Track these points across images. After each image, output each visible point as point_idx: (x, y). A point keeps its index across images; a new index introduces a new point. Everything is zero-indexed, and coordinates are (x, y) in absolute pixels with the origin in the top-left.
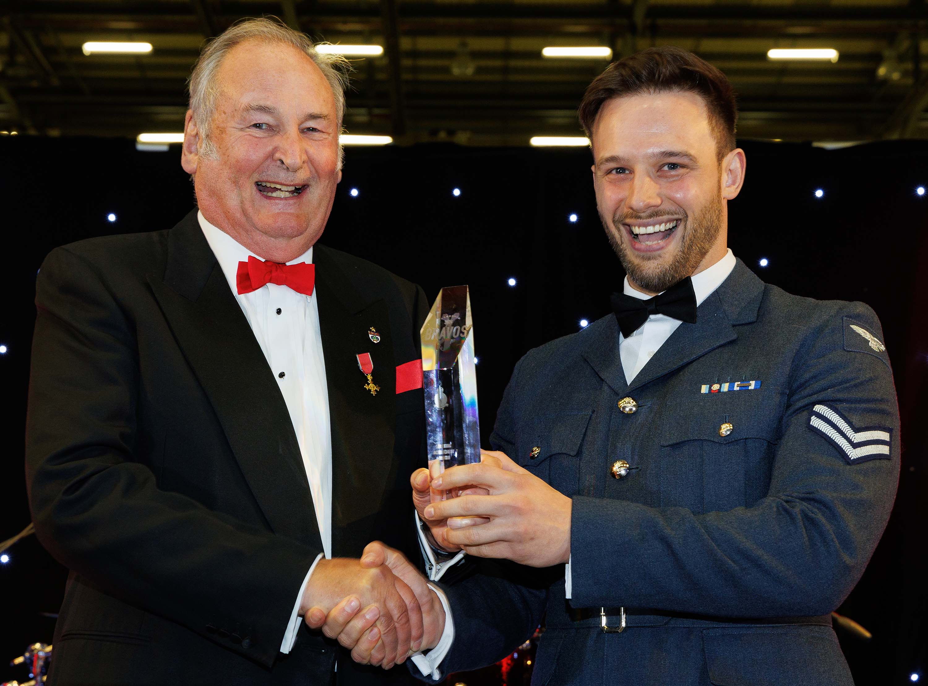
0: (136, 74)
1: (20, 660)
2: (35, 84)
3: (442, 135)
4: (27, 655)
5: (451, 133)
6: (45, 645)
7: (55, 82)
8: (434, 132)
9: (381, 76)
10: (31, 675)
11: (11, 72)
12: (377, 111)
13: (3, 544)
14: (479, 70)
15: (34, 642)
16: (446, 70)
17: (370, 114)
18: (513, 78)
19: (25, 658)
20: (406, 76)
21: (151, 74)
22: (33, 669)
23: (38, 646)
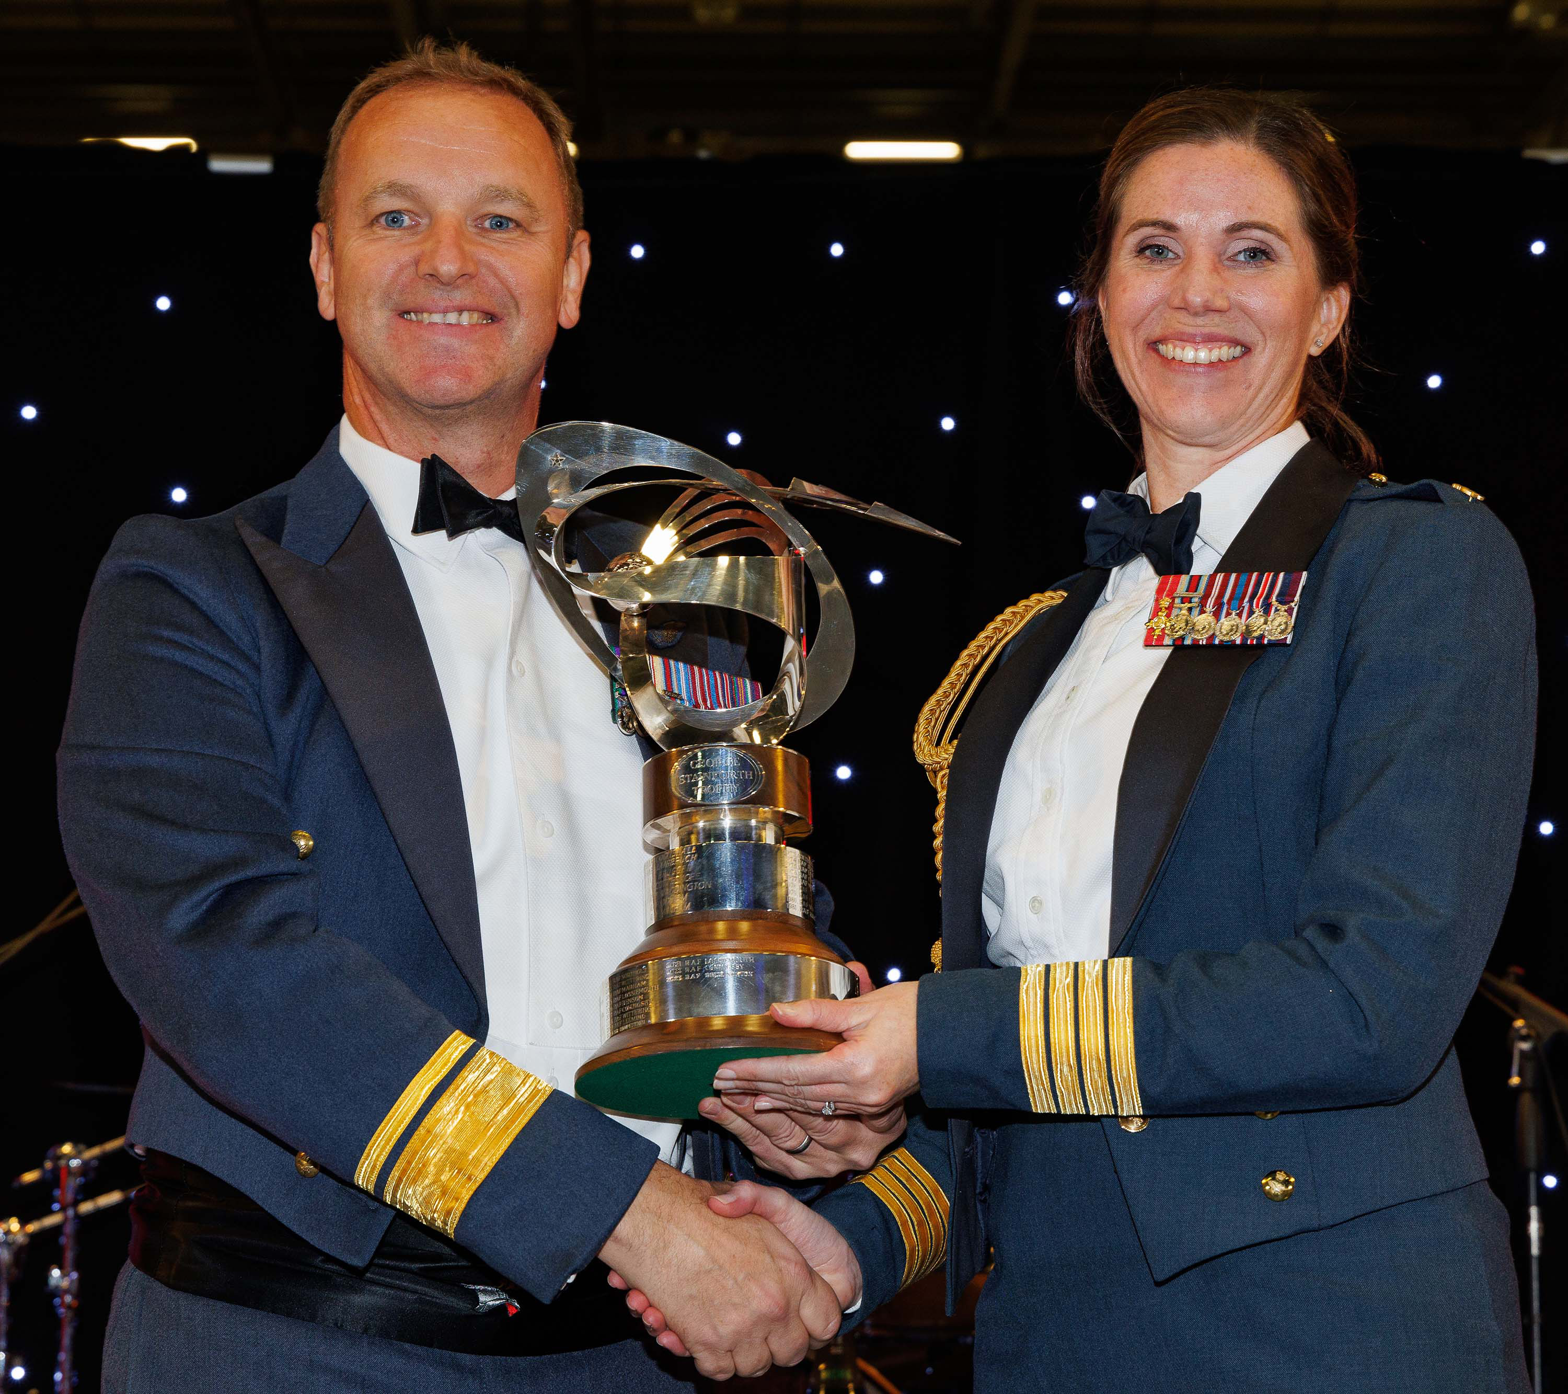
1: (30, 1177)
3: (675, 140)
4: (48, 1165)
6: (82, 1147)
10: (56, 1206)
13: (6, 947)
14: (745, 12)
15: (62, 1143)
16: (684, 12)
18: (808, 27)
19: (44, 1171)
21: (101, 23)
22: (57, 1193)
23: (67, 1148)
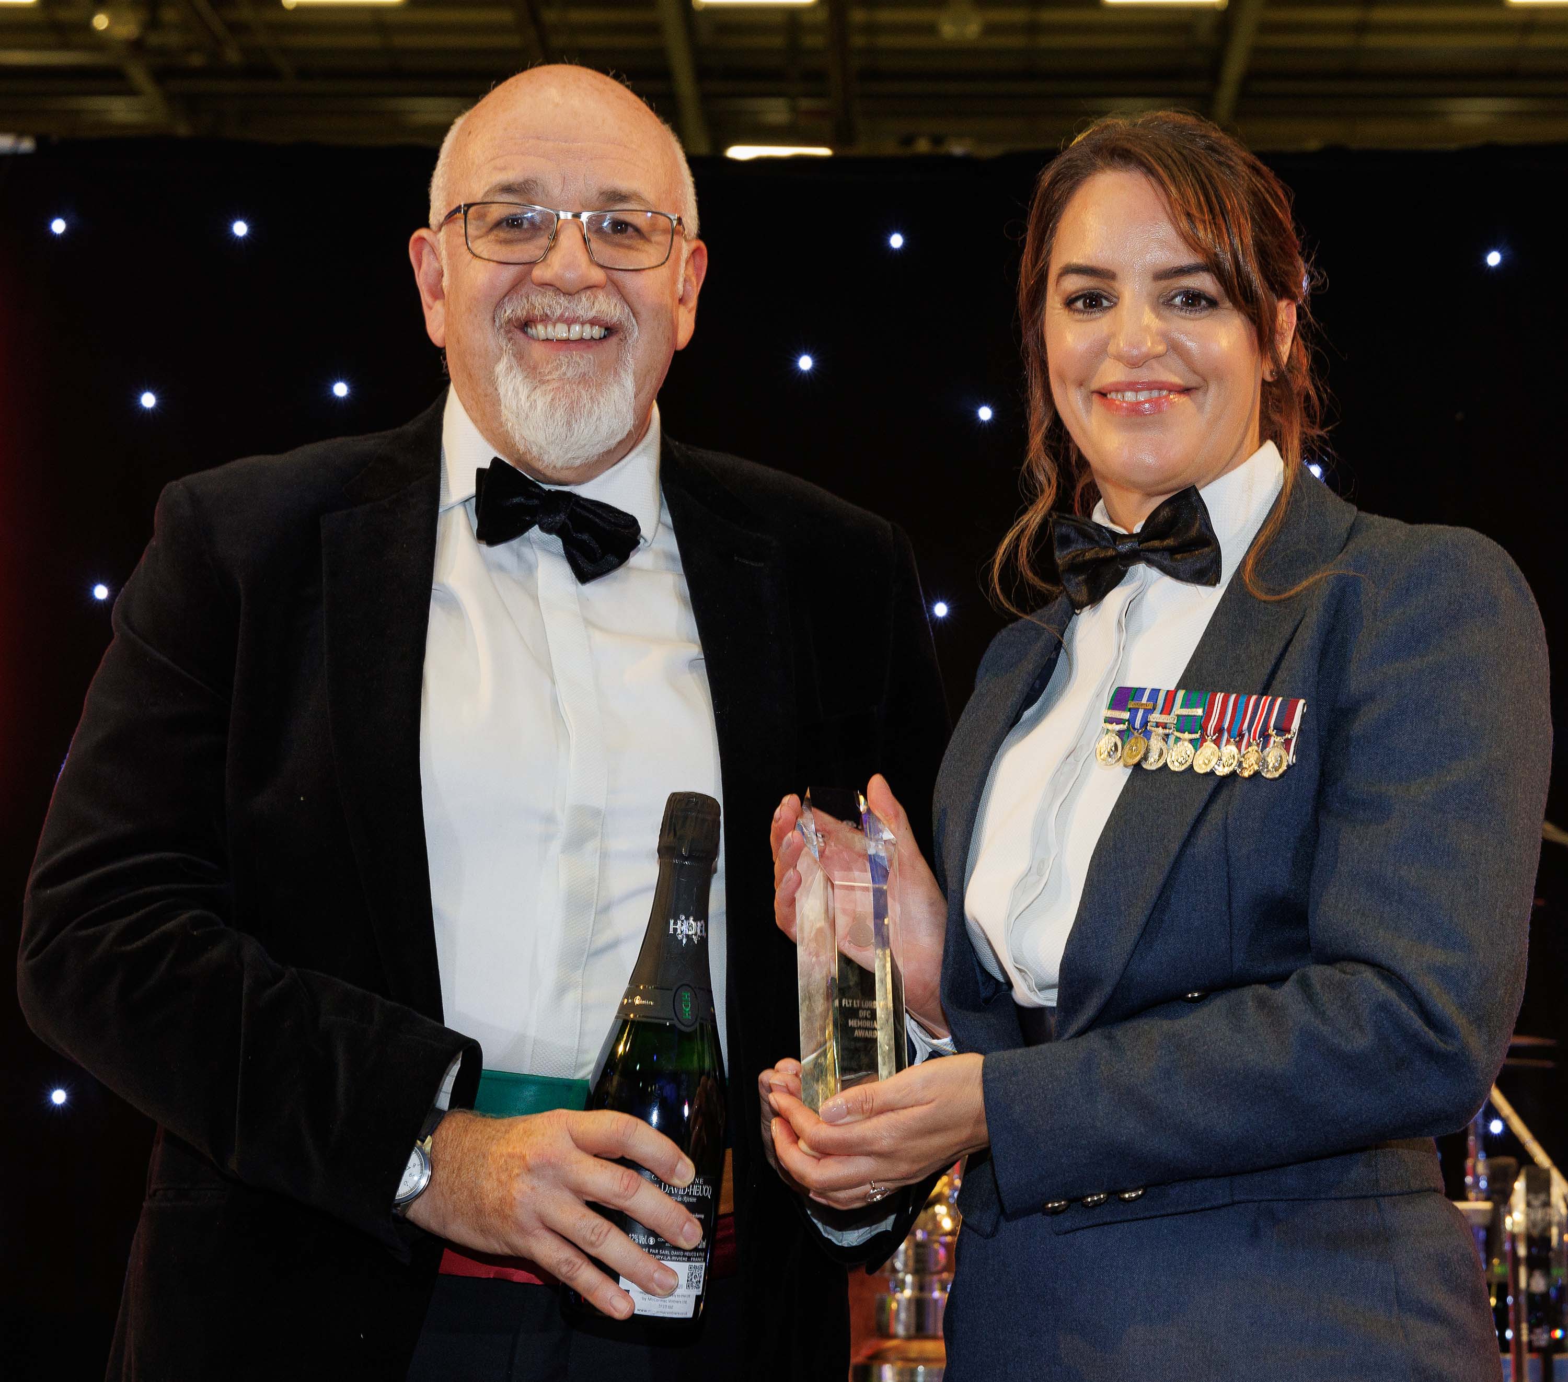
0: (371, 41)
2: (196, 60)
3: (923, 146)
5: (937, 140)
7: (233, 56)
8: (908, 140)
9: (813, 41)
11: (154, 39)
12: (806, 104)
14: (990, 29)
16: (931, 29)
17: (794, 110)
18: (1046, 41)
20: (859, 41)
21: (400, 41)
